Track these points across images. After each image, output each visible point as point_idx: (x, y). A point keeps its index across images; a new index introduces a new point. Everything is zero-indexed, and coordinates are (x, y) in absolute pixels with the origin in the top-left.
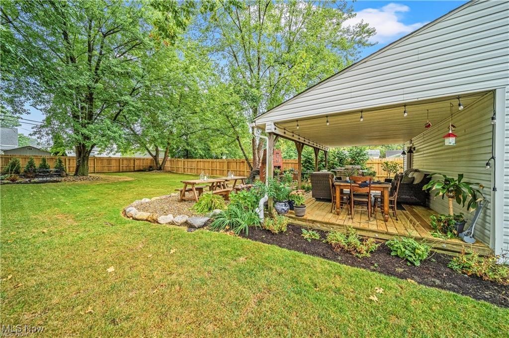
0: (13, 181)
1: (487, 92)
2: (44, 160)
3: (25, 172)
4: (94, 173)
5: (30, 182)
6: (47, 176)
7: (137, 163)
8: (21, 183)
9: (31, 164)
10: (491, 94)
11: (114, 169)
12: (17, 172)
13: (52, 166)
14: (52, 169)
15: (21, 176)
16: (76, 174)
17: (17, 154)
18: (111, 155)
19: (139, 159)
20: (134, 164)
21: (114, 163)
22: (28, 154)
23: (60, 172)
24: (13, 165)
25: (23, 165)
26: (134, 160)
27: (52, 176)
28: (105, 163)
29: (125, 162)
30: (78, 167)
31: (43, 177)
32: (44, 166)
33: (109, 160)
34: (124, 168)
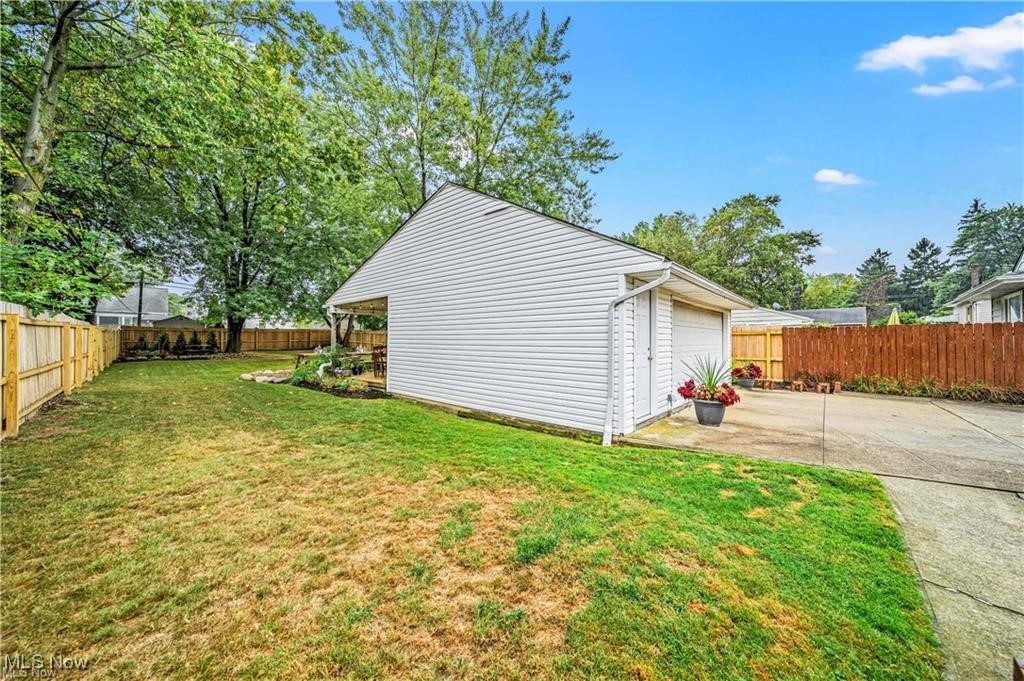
0: (163, 357)
1: (382, 298)
2: (195, 333)
3: (174, 347)
4: (255, 350)
5: (179, 359)
6: (197, 353)
7: (313, 336)
8: (169, 359)
9: (181, 338)
10: (385, 298)
11: (281, 345)
12: (166, 348)
13: (204, 340)
14: (204, 345)
15: (170, 353)
16: (227, 351)
17: (167, 326)
18: (278, 326)
19: (316, 331)
20: (309, 337)
21: (281, 338)
22: (179, 326)
23: (212, 348)
24: (163, 339)
25: (173, 339)
26: (309, 332)
27: (203, 353)
28: (269, 337)
29: (296, 335)
30: (229, 342)
31: (193, 354)
32: (195, 341)
33: (275, 333)
34: (296, 344)
